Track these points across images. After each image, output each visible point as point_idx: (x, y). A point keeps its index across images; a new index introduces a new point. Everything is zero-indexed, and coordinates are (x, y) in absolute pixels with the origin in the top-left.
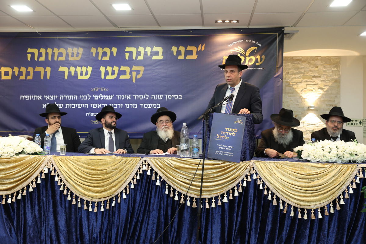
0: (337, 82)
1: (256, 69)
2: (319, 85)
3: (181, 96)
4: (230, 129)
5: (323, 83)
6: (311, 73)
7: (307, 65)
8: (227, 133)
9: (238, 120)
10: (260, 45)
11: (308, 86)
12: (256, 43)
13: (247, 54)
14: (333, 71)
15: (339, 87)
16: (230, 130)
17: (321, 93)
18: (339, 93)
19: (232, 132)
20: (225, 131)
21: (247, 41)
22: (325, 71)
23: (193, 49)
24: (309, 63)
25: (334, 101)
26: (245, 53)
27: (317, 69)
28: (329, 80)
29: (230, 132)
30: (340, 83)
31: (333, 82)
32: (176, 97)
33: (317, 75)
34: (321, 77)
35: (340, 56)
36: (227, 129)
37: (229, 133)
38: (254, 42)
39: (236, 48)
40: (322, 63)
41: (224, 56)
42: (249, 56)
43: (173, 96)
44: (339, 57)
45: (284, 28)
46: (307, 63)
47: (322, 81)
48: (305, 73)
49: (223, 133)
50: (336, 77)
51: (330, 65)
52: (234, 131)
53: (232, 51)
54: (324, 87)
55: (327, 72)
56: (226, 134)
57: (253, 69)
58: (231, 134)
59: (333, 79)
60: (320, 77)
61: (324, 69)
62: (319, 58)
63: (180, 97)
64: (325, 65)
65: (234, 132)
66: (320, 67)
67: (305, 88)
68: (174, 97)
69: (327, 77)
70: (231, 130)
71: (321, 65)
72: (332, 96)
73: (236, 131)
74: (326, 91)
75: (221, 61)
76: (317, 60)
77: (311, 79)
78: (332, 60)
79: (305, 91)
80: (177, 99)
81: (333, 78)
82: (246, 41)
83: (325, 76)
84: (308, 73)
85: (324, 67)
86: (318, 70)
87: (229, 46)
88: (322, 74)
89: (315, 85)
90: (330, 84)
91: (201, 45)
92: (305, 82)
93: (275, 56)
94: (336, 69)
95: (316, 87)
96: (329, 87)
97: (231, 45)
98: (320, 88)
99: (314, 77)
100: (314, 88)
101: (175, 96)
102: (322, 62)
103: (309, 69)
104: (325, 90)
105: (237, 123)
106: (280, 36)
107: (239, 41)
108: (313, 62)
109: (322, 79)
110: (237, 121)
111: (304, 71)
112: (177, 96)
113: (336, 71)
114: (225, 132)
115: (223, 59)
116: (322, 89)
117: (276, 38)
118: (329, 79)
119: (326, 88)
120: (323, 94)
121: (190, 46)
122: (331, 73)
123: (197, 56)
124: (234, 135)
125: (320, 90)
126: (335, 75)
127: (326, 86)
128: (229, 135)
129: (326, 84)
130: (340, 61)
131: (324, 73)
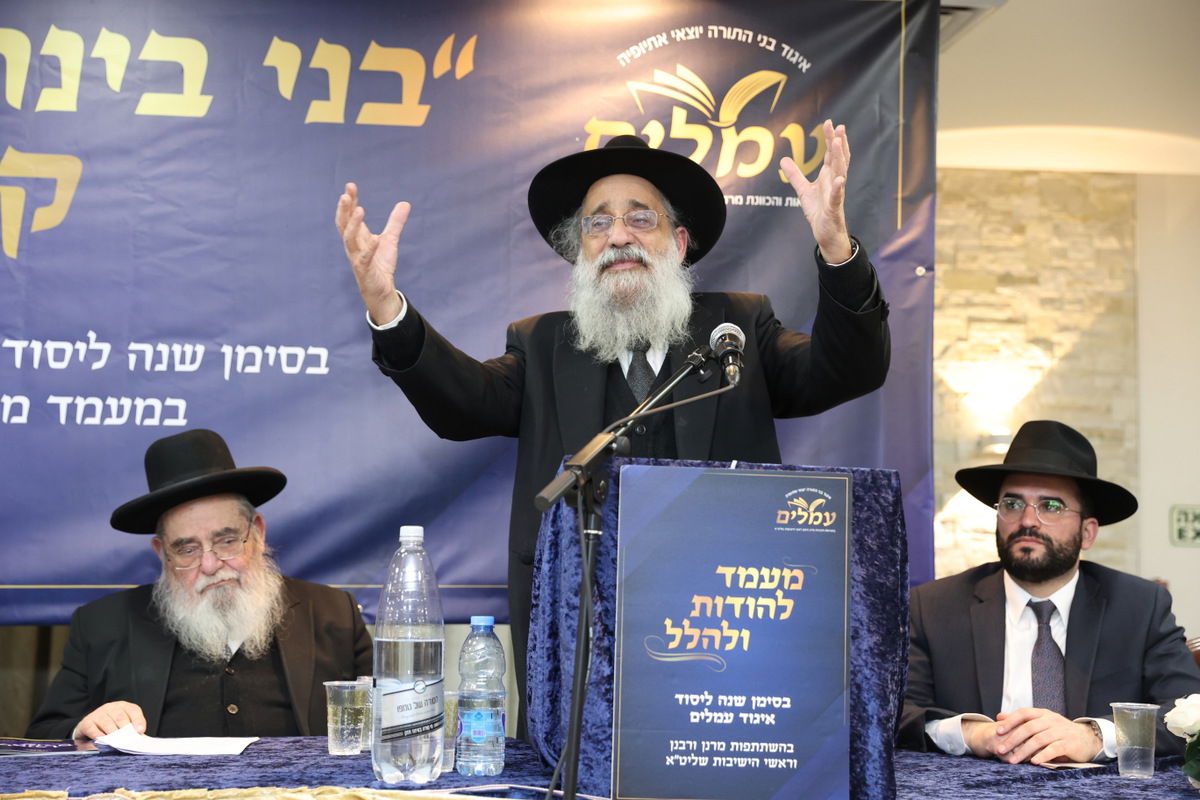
0: (1123, 309)
1: (779, 201)
2: (1033, 325)
3: (323, 353)
4: (753, 571)
5: (1050, 313)
6: (993, 262)
7: (971, 218)
8: (737, 601)
9: (800, 502)
10: (805, 66)
11: (976, 326)
12: (779, 48)
13: (729, 113)
14: (1099, 255)
15: (1131, 336)
16: (749, 578)
17: (1041, 368)
18: (1130, 368)
19: (770, 594)
21: (729, 33)
22: (1062, 254)
23: (405, 63)
24: (981, 206)
25: (1109, 410)
26: (718, 107)
27: (1017, 239)
28: (1080, 302)
29: (757, 593)
30: (1134, 314)
31: (1100, 309)
32: (292, 360)
33: (1019, 269)
34: (1041, 279)
35: (1132, 176)
37: (751, 601)
38: (767, 43)
39: (661, 76)
40: (1044, 211)
41: (590, 118)
42: (740, 125)
43: (271, 350)
44: (1129, 182)
46: (970, 206)
47: (1046, 302)
48: (961, 256)
50: (1116, 287)
51: (1085, 219)
52: (781, 585)
53: (641, 94)
54: (1055, 337)
55: (1072, 254)
56: (729, 608)
57: (760, 201)
58: (761, 611)
59: (1100, 294)
60: (1034, 281)
61: (1056, 243)
62: (1030, 180)
63: (313, 360)
64: (1060, 217)
65: (779, 593)
66: (1037, 232)
67: (960, 339)
68: (278, 356)
69: (1069, 284)
70: (761, 579)
71: (1042, 219)
72: (1100, 382)
73: (794, 580)
74: (1068, 357)
76: (1020, 190)
77: (993, 291)
78: (1093, 198)
79: (960, 355)
80: (295, 370)
81: (1099, 288)
82: (720, 32)
83: (1062, 278)
84: (974, 259)
85: (1057, 230)
86: (1025, 246)
87: (624, 58)
88: (1045, 267)
89: (1010, 321)
90: (1086, 320)
91: (449, 42)
92: (958, 305)
93: (888, 131)
94: (1112, 243)
95: (1015, 333)
96: (1085, 333)
97: (637, 51)
98: (1036, 341)
99: (1006, 279)
100: (1004, 341)
101: (284, 351)
102: (1044, 203)
103: (978, 235)
104: (1060, 352)
106: (920, 17)
107: (679, 35)
108: (997, 203)
109: (1047, 290)
111: (957, 249)
112: (300, 352)
113: (1113, 252)
114: (719, 599)
115: (586, 135)
116: (1047, 344)
117: (891, 30)
118: (1082, 295)
119: (1066, 342)
120: (1052, 373)
121: (382, 43)
122: (1090, 265)
123: (426, 109)
124: (781, 609)
125: (1037, 351)
126: (1112, 275)
127: (1064, 329)
128: (751, 615)
129: (1064, 320)
130: (1133, 204)
131: (1056, 262)
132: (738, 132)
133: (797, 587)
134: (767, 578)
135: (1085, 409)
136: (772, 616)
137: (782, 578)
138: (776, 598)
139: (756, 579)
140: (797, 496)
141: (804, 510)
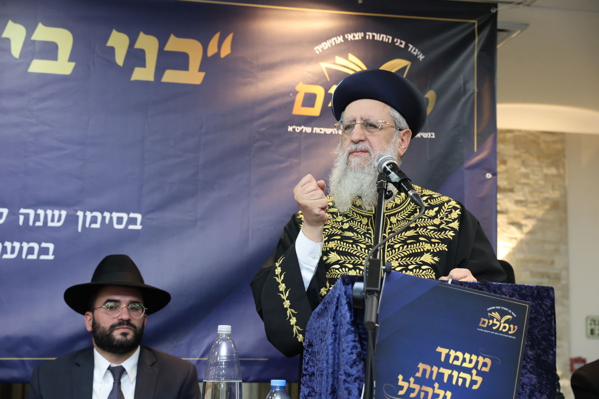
0: (559, 207)
2: (512, 215)
3: (139, 217)
4: (459, 354)
5: (520, 209)
8: (447, 372)
9: (496, 315)
10: (421, 57)
12: (407, 47)
14: (546, 177)
15: (563, 222)
16: (456, 358)
17: (516, 239)
18: (563, 239)
19: (468, 371)
20: (435, 360)
21: (378, 37)
22: (526, 176)
23: (191, 47)
25: (552, 262)
27: (503, 167)
28: (536, 202)
29: (460, 369)
30: (565, 210)
31: (547, 207)
32: (120, 221)
33: (504, 183)
34: (515, 190)
35: (563, 134)
36: (444, 351)
37: (455, 374)
38: (400, 43)
39: (339, 60)
40: (517, 153)
41: (298, 83)
43: (107, 215)
44: (560, 137)
45: (495, 5)
47: (518, 202)
49: (425, 371)
50: (555, 195)
51: (539, 158)
52: (476, 367)
53: (329, 70)
54: (523, 222)
55: (532, 176)
56: (440, 376)
58: (460, 381)
59: (547, 199)
60: (511, 190)
61: (523, 170)
62: (509, 135)
63: (133, 221)
64: (525, 156)
65: (474, 372)
66: (513, 164)
68: (111, 218)
69: (531, 193)
70: (464, 360)
71: (516, 157)
72: (547, 247)
73: (485, 365)
74: (530, 233)
75: (287, 100)
76: (505, 141)
78: (543, 146)
80: (121, 227)
81: (546, 195)
82: (373, 36)
83: (527, 189)
85: (524, 164)
86: (507, 171)
87: (318, 49)
88: (517, 183)
90: (540, 213)
91: (217, 37)
93: (468, 94)
94: (553, 171)
95: (502, 219)
96: (538, 220)
97: (326, 45)
98: (513, 223)
101: (115, 215)
102: (516, 148)
104: (526, 230)
105: (490, 327)
106: (486, 32)
107: (350, 37)
109: (519, 196)
110: (492, 318)
112: (125, 216)
113: (554, 176)
114: (435, 369)
115: (296, 93)
116: (519, 226)
117: (470, 38)
118: (537, 199)
119: (529, 224)
120: (521, 242)
121: (178, 35)
122: (542, 182)
123: (203, 74)
124: (473, 382)
125: (513, 229)
126: (553, 188)
127: (528, 217)
128: (454, 382)
129: (528, 213)
130: (563, 150)
131: (523, 181)
133: (486, 369)
134: (468, 360)
135: (540, 262)
136: (467, 385)
137: (477, 362)
138: (471, 375)
139: (461, 359)
140: (494, 311)
141: (497, 320)
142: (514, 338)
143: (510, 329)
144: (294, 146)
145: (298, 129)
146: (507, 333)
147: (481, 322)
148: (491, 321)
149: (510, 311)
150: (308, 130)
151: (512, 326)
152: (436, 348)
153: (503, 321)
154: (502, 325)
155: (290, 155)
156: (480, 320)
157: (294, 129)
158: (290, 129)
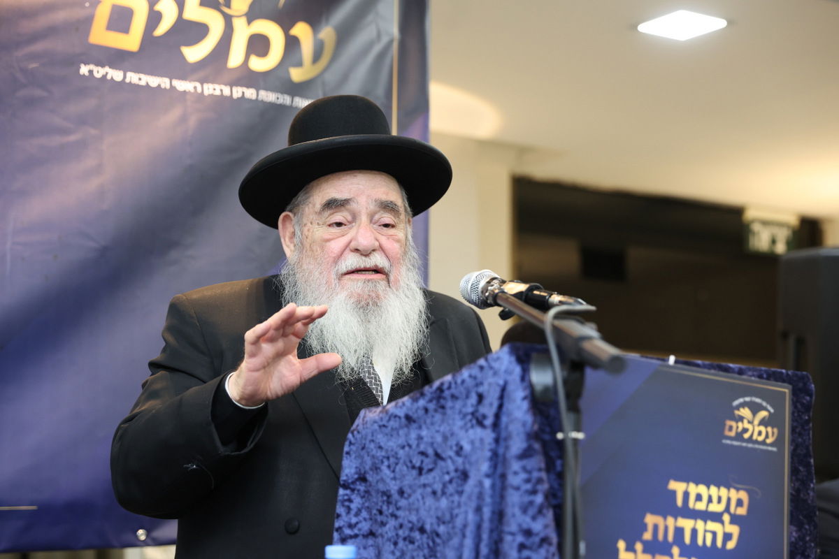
4: (702, 489)
8: (687, 524)
9: (745, 412)
16: (699, 497)
19: (717, 517)
20: (668, 507)
29: (707, 516)
36: (678, 487)
37: (700, 525)
49: (656, 527)
52: (727, 509)
56: (679, 532)
58: (709, 537)
65: (726, 518)
70: (710, 500)
73: (740, 503)
105: (739, 436)
110: (741, 419)
114: (670, 521)
124: (727, 537)
128: (700, 542)
132: (249, 22)
133: (742, 511)
134: (715, 499)
136: (719, 544)
137: (729, 500)
138: (722, 522)
139: (705, 498)
140: (743, 405)
141: (749, 422)
142: (774, 449)
143: (767, 436)
144: (89, 104)
145: (99, 72)
146: (763, 443)
147: (727, 427)
148: (740, 425)
149: (764, 404)
150: (117, 75)
151: (769, 429)
152: (667, 483)
153: (756, 422)
154: (757, 429)
155: (82, 121)
156: (725, 425)
157: (91, 72)
158: (84, 70)
